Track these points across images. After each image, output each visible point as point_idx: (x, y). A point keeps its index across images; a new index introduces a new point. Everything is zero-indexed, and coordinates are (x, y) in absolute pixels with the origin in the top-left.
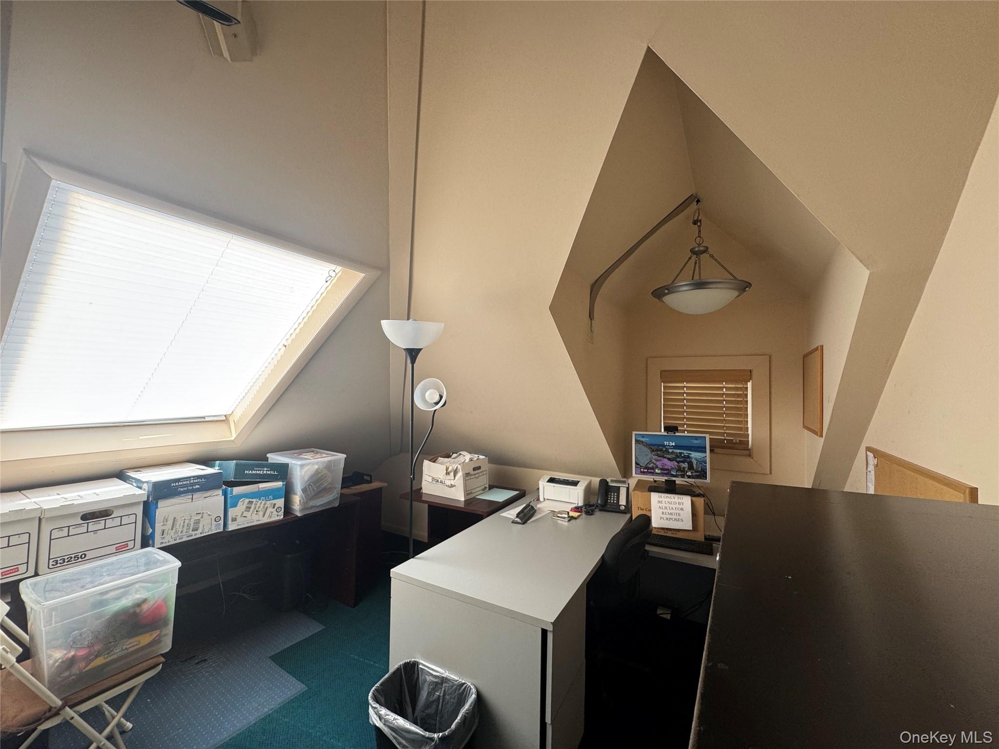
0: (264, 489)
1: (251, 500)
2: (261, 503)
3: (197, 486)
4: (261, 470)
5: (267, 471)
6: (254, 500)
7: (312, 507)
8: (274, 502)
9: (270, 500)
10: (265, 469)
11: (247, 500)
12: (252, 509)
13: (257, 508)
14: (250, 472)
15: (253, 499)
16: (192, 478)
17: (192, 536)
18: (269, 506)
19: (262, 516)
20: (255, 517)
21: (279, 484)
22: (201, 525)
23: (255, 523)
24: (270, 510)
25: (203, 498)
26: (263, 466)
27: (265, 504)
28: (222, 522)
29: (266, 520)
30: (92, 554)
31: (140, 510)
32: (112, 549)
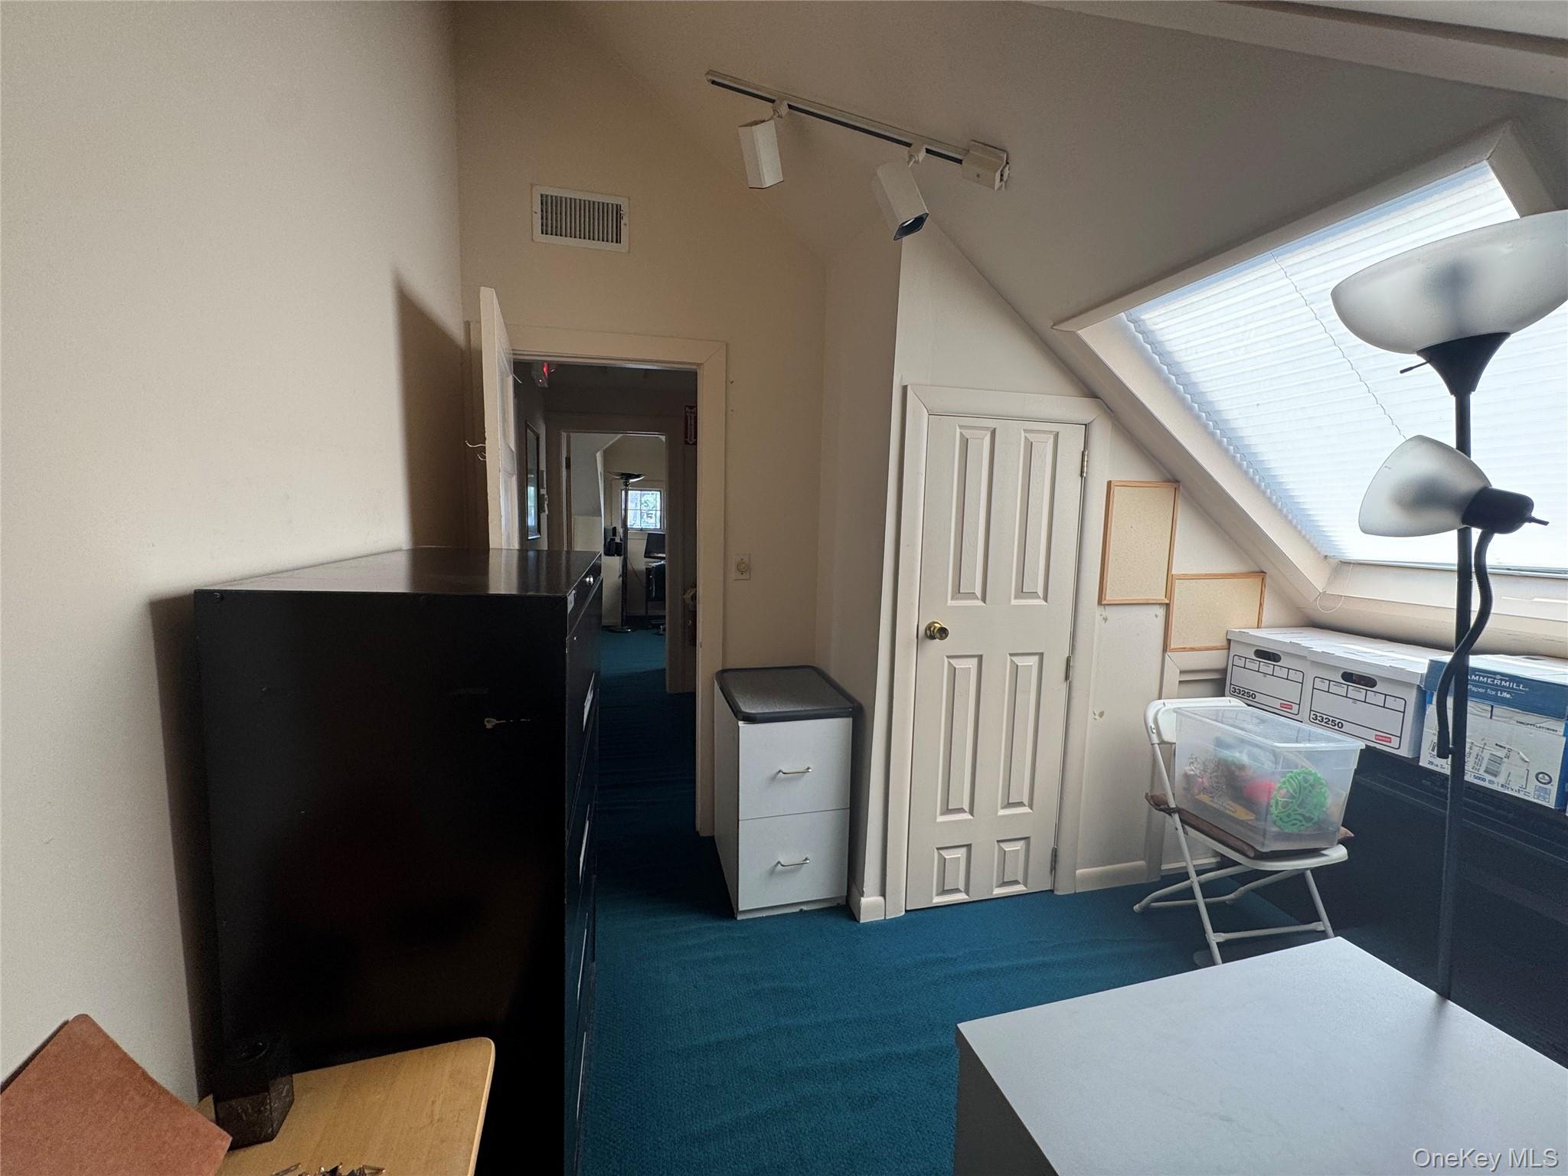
3: (1506, 696)
16: (1499, 677)
17: (1483, 779)
22: (1504, 770)
25: (1512, 721)
28: (1553, 787)
30: (1347, 727)
31: (1412, 697)
32: (1371, 734)
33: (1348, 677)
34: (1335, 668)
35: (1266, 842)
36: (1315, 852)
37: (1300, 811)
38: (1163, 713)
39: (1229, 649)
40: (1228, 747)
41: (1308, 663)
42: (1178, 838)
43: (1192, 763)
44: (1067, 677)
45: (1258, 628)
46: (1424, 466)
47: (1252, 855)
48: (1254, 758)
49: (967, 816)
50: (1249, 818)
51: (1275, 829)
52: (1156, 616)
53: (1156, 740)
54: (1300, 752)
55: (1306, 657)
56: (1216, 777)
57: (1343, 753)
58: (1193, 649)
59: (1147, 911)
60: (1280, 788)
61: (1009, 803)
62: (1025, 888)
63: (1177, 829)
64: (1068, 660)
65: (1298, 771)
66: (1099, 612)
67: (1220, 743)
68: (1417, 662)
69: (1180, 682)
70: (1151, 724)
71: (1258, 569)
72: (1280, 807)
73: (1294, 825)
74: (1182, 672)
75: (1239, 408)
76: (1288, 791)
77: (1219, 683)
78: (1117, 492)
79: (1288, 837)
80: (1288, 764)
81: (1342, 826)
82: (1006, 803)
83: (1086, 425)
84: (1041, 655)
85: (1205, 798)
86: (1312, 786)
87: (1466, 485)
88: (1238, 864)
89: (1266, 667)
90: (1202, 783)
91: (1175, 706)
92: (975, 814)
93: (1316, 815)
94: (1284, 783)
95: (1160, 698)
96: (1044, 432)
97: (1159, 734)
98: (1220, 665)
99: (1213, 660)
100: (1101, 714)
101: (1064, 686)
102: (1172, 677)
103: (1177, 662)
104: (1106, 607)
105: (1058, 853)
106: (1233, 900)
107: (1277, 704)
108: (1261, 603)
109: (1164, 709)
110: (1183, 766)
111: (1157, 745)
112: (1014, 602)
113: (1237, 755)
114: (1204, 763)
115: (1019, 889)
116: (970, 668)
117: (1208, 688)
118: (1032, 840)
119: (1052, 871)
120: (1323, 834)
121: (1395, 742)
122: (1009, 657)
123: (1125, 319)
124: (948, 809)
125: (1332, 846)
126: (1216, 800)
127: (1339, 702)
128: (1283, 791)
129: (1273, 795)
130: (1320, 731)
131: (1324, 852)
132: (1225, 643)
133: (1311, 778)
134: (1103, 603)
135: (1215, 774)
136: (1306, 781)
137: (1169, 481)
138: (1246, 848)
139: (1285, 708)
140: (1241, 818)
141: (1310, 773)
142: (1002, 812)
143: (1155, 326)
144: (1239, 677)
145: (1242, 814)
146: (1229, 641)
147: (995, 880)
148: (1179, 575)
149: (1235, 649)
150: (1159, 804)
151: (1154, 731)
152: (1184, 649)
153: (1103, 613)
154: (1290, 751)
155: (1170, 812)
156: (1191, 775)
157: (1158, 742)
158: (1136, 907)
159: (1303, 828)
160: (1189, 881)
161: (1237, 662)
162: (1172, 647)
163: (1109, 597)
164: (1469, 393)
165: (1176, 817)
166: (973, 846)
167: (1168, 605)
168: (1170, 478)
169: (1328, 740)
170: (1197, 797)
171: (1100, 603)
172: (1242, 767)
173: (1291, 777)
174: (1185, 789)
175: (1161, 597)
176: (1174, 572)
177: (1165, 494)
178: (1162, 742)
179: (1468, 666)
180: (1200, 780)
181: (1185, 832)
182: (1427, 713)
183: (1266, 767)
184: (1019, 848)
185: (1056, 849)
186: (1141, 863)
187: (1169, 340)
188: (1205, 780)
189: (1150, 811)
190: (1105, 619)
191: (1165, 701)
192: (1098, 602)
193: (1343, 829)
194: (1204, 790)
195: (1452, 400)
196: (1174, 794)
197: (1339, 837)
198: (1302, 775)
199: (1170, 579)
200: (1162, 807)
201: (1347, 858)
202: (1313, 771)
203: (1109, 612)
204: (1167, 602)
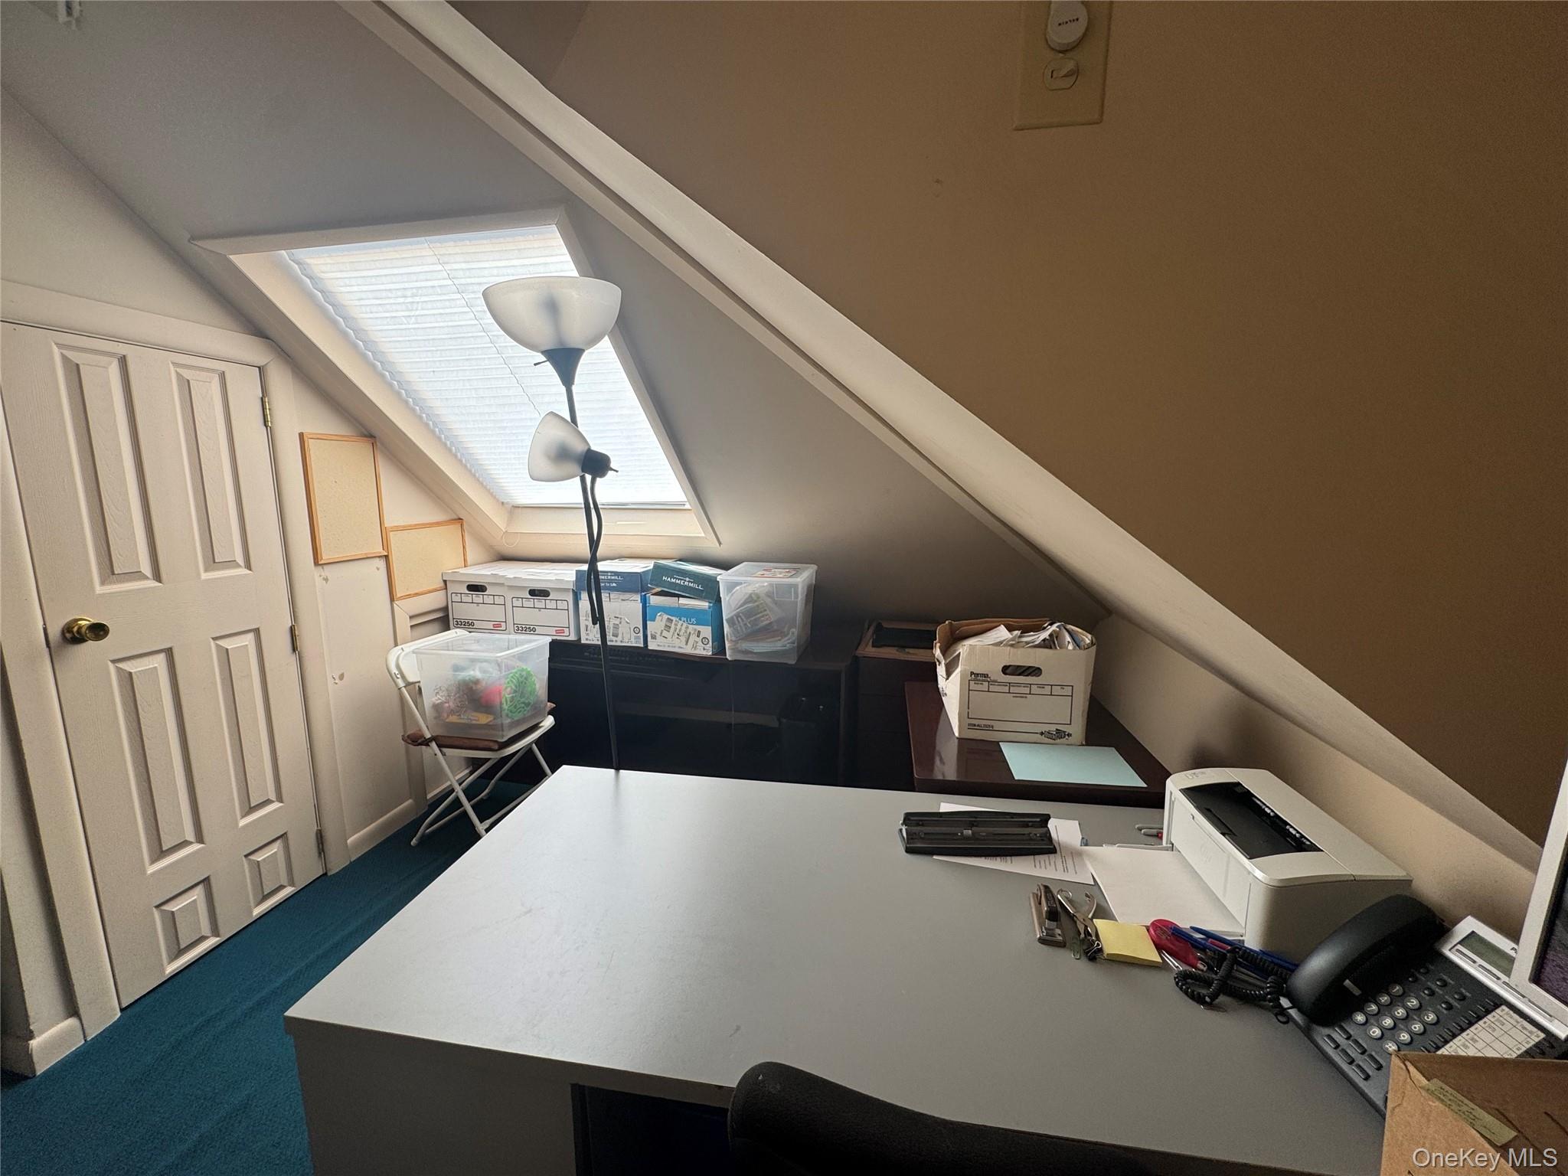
0: (686, 607)
1: (670, 617)
2: (682, 625)
3: (614, 585)
4: (681, 580)
5: (689, 582)
6: (674, 619)
7: (746, 652)
8: (699, 628)
9: (692, 624)
10: (687, 579)
11: (666, 617)
12: (672, 630)
13: (678, 631)
14: (669, 579)
15: (672, 616)
16: (609, 574)
17: (613, 641)
18: (692, 632)
19: (685, 643)
20: (677, 642)
21: (704, 605)
22: (620, 631)
23: (676, 650)
24: (693, 638)
25: (620, 601)
26: (686, 574)
27: (687, 628)
28: (641, 634)
29: (688, 650)
30: (539, 630)
31: (570, 598)
32: (552, 631)
33: (533, 593)
34: (522, 588)
35: (505, 733)
36: (535, 727)
37: (523, 700)
38: (403, 658)
39: (446, 588)
40: (463, 669)
41: (506, 588)
42: (439, 763)
43: (437, 693)
44: (294, 649)
45: (465, 566)
46: (558, 434)
47: (496, 747)
48: (484, 672)
49: (197, 847)
50: (489, 720)
51: (509, 720)
52: (378, 569)
53: (401, 683)
54: (514, 656)
55: (503, 584)
56: (459, 697)
57: (538, 649)
58: (417, 594)
59: (425, 839)
60: (506, 688)
61: (250, 808)
62: (293, 888)
63: (436, 755)
64: (292, 630)
65: (515, 670)
66: (317, 573)
67: (457, 668)
68: (568, 574)
69: (411, 626)
70: (394, 670)
71: (456, 517)
72: (509, 703)
73: (520, 712)
74: (411, 617)
75: (419, 372)
76: (512, 688)
77: (444, 621)
78: (311, 445)
79: (517, 723)
80: (508, 668)
81: (549, 701)
82: (248, 808)
83: (259, 368)
84: (257, 631)
85: (454, 719)
86: (526, 679)
87: (580, 448)
88: (488, 759)
89: (478, 597)
90: (449, 706)
91: (412, 648)
92: (206, 838)
93: (532, 700)
94: (508, 683)
95: (396, 645)
96: (208, 370)
97: (403, 677)
98: (442, 604)
99: (435, 601)
100: (342, 677)
101: (293, 659)
102: (404, 624)
103: (405, 609)
104: (325, 567)
105: (323, 834)
106: (488, 794)
107: (490, 626)
108: (464, 547)
109: (403, 654)
110: (430, 699)
111: (404, 689)
112: (204, 576)
113: (472, 673)
114: (447, 690)
115: (288, 891)
116: (156, 667)
117: (436, 626)
118: (290, 836)
119: (320, 853)
120: (538, 713)
121: (567, 633)
122: (212, 643)
123: (288, 259)
124: (162, 852)
125: (545, 717)
126: (462, 717)
127: (531, 613)
128: (509, 689)
129: (502, 695)
130: (523, 637)
131: (541, 725)
132: (442, 584)
133: (524, 673)
134: (320, 563)
135: (458, 695)
136: (522, 676)
137: (365, 436)
138: (491, 744)
139: (497, 627)
140: (484, 723)
141: (523, 670)
142: (242, 823)
143: (323, 274)
144: (458, 612)
145: (484, 719)
146: (445, 582)
147: (251, 897)
148: (392, 528)
149: (451, 588)
150: (417, 740)
151: (398, 676)
152: (409, 596)
153: (323, 574)
154: (508, 657)
155: (426, 743)
156: (438, 704)
157: (404, 685)
158: (414, 842)
159: (525, 712)
160: (454, 793)
161: (457, 598)
162: (399, 595)
163: (325, 557)
164: (571, 386)
165: (434, 745)
166: (212, 878)
167: (386, 557)
168: (366, 433)
169: (530, 641)
170: (447, 720)
171: (316, 563)
172: (477, 682)
173: (512, 677)
174: (435, 718)
175: (379, 550)
176: (387, 524)
177: (363, 449)
178: (408, 684)
179: (598, 571)
180: (447, 705)
181: (444, 754)
182: (580, 606)
183: (494, 675)
184: (276, 850)
185: (320, 830)
186: (410, 801)
187: (341, 293)
188: (451, 704)
189: (407, 751)
190: (326, 580)
191: (403, 646)
192: (315, 563)
193: (549, 704)
194: (452, 712)
195: (563, 389)
196: (427, 727)
197: (548, 709)
198: (519, 673)
199: (384, 532)
200: (420, 741)
201: (554, 723)
202: (525, 668)
203: (328, 571)
204: (386, 554)
